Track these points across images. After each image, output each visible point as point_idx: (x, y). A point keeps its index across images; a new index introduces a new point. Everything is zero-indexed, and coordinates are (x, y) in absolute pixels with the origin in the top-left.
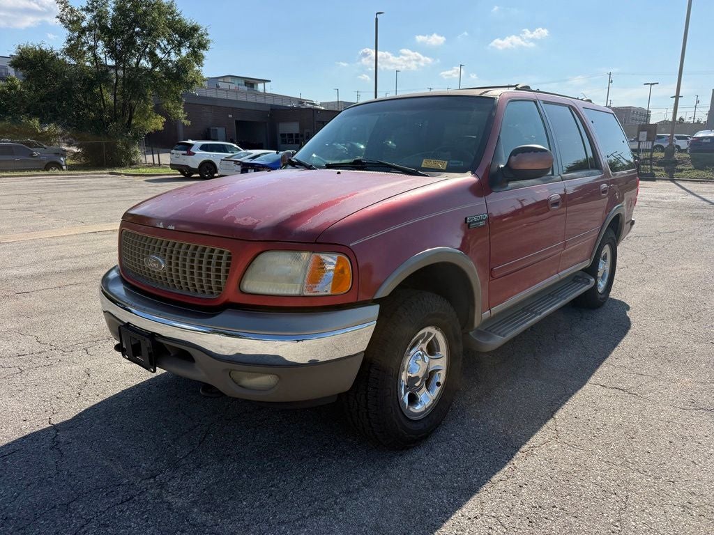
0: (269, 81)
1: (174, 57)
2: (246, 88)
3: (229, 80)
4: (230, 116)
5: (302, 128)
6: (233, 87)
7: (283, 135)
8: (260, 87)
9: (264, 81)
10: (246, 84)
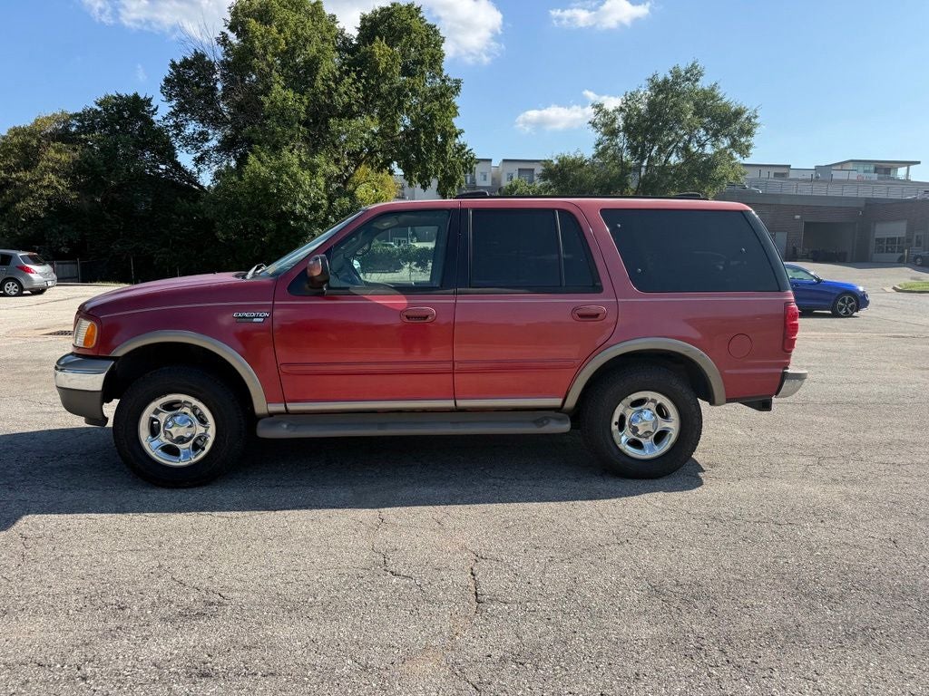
0: (919, 163)
1: (709, 150)
2: (875, 176)
3: (851, 166)
4: (798, 217)
5: (910, 229)
6: (854, 176)
7: (879, 241)
8: (901, 173)
9: (908, 164)
10: (876, 171)
